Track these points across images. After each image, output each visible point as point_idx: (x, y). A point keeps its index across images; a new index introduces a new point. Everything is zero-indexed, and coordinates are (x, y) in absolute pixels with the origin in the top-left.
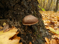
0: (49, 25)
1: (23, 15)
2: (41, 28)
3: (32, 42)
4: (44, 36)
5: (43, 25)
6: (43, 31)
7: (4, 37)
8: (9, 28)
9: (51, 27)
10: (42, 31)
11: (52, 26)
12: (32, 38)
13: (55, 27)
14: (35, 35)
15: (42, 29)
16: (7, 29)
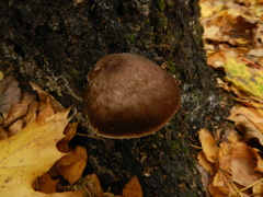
0: (226, 38)
1: (84, 33)
2: (185, 87)
3: (142, 179)
4: (195, 123)
5: (197, 71)
6: (195, 99)
7: (7, 181)
8: (21, 98)
9: (236, 46)
10: (188, 100)
11: (240, 41)
12: (140, 157)
13: (252, 52)
14: (155, 146)
15: (190, 90)
16: (12, 107)
